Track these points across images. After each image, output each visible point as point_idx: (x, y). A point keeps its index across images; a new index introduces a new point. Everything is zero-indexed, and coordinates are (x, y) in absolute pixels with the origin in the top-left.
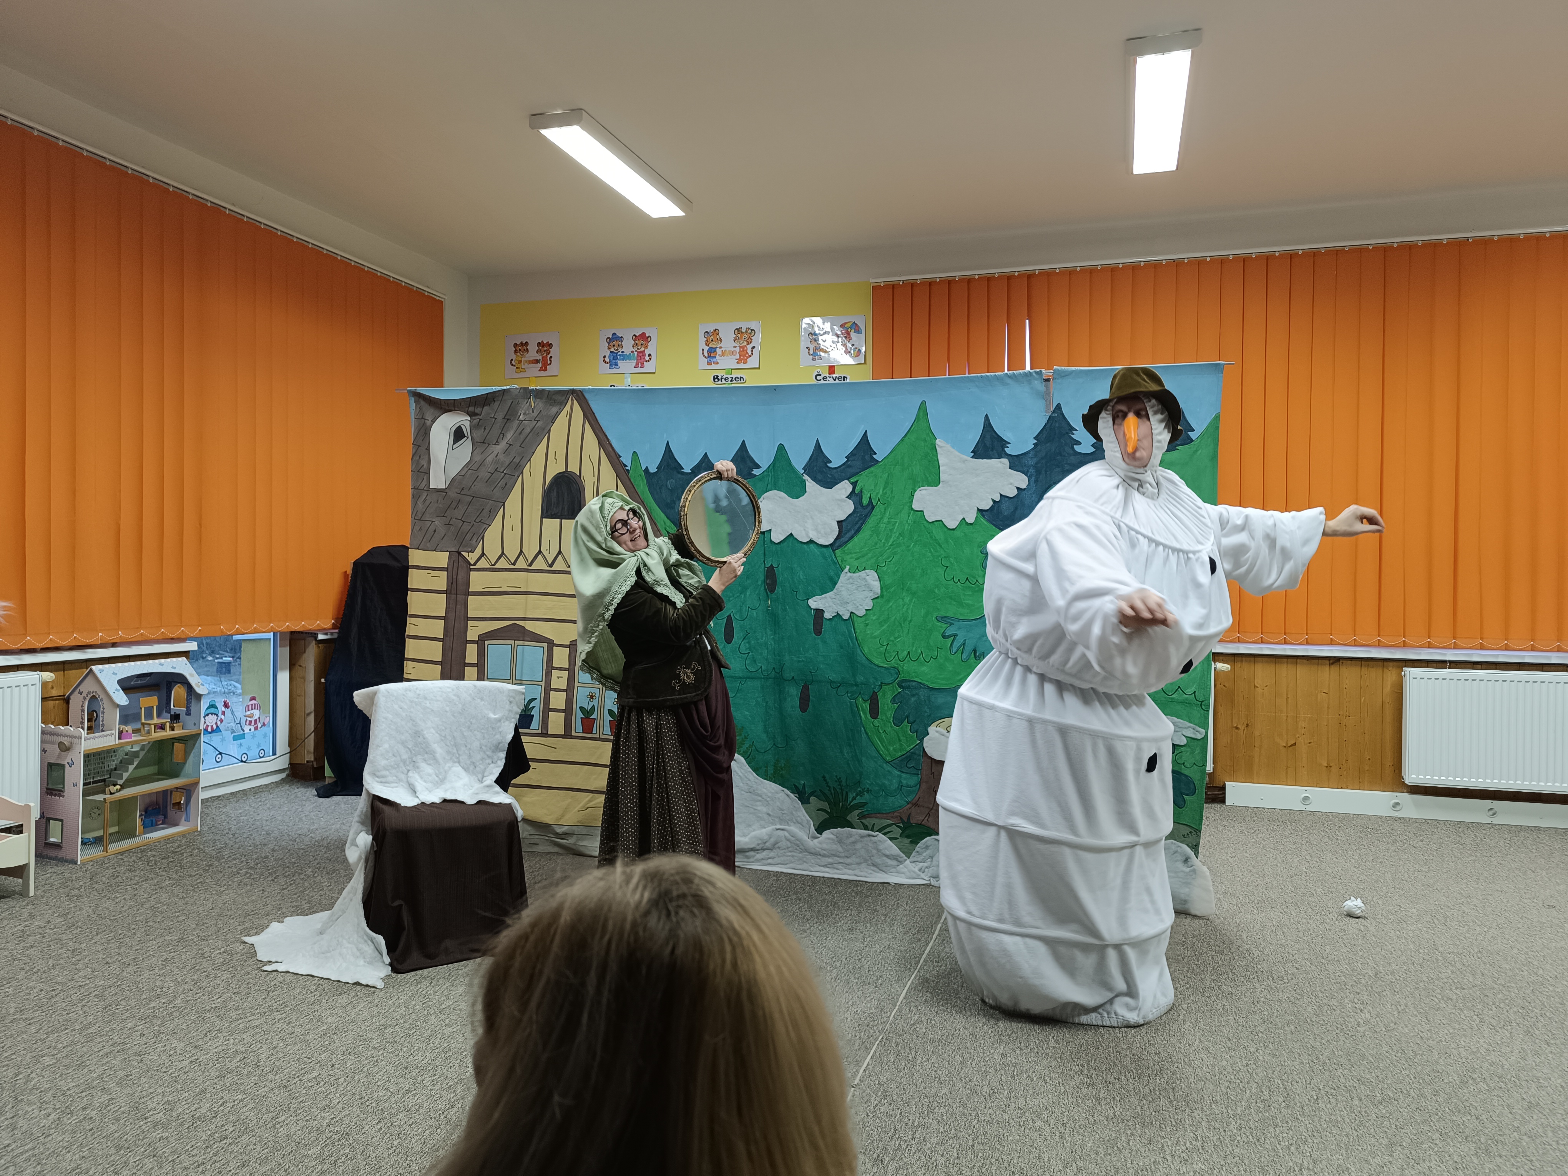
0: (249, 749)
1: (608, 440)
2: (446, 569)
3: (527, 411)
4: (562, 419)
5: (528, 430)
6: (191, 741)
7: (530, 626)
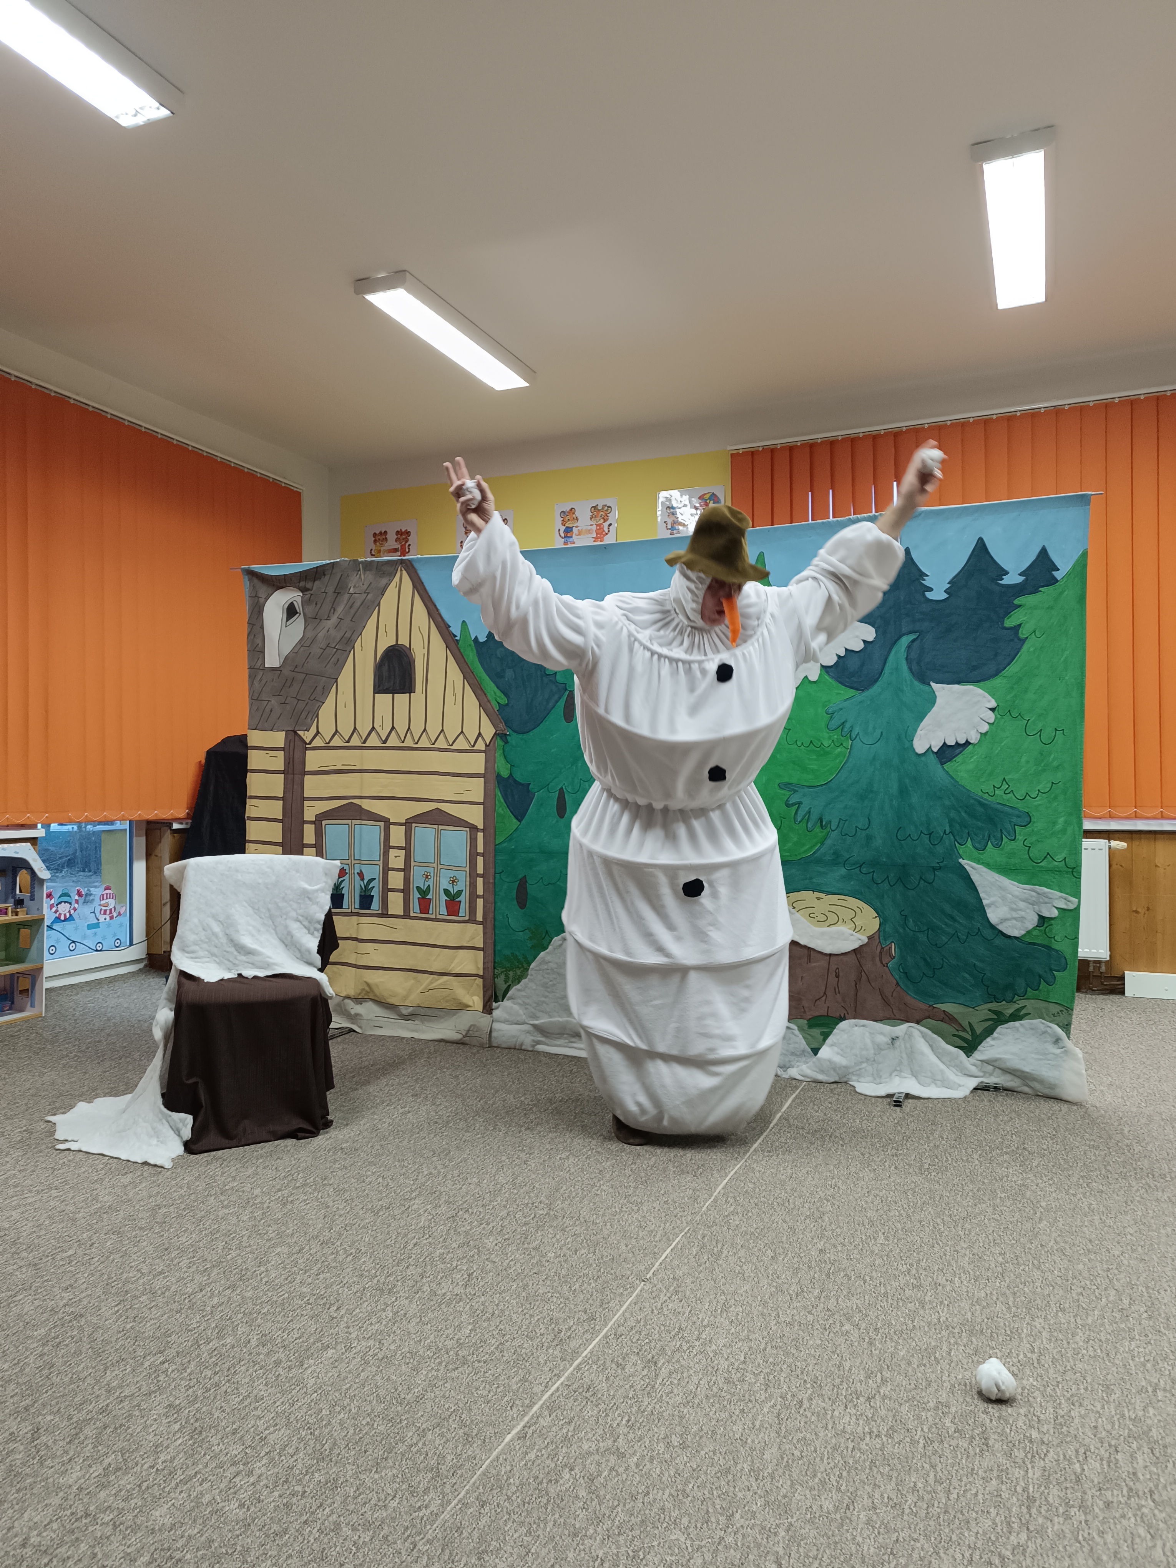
0: (104, 938)
1: (437, 610)
2: (283, 749)
3: (357, 583)
4: (392, 590)
5: (358, 604)
6: (35, 924)
7: (366, 805)
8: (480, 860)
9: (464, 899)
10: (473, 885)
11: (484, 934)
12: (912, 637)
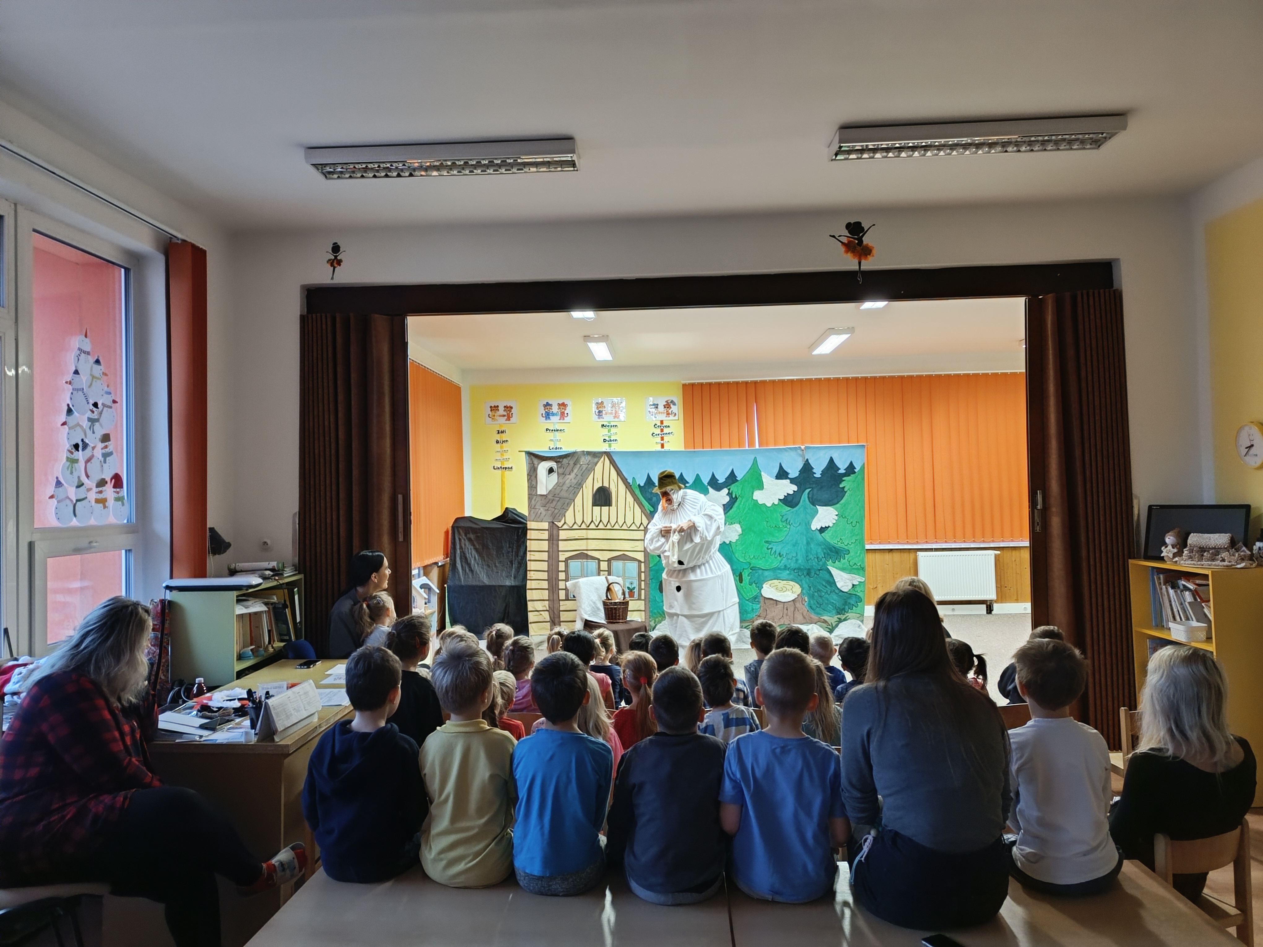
1: (621, 472)
2: (548, 530)
3: (584, 460)
4: (600, 464)
5: (584, 468)
7: (590, 553)
8: (643, 574)
9: (636, 591)
10: (640, 585)
11: (645, 604)
12: (810, 490)
